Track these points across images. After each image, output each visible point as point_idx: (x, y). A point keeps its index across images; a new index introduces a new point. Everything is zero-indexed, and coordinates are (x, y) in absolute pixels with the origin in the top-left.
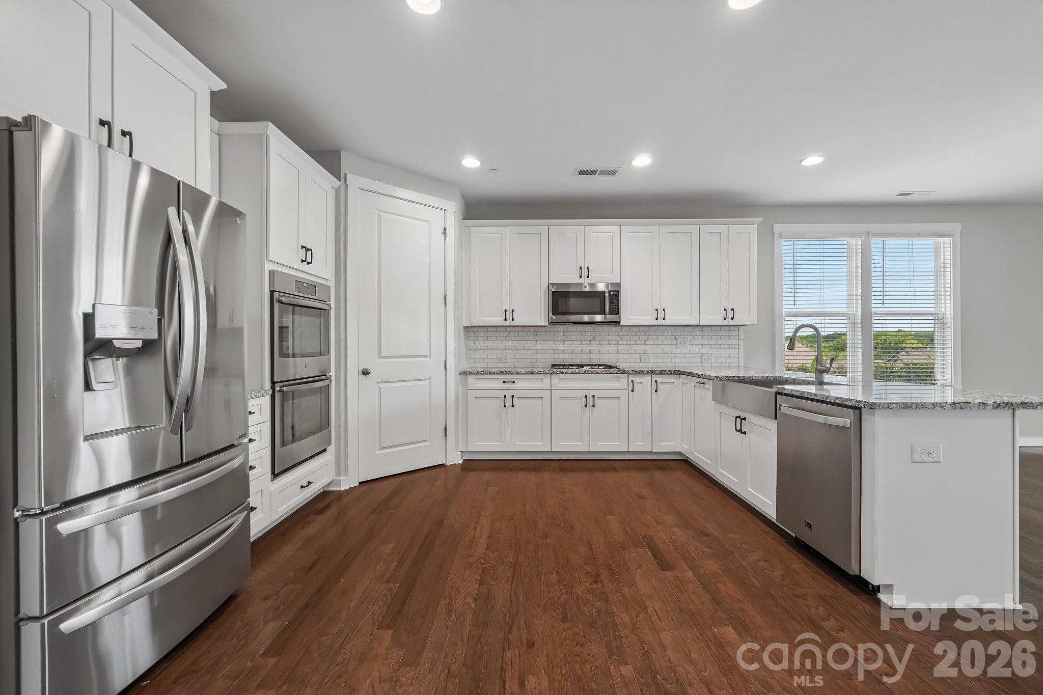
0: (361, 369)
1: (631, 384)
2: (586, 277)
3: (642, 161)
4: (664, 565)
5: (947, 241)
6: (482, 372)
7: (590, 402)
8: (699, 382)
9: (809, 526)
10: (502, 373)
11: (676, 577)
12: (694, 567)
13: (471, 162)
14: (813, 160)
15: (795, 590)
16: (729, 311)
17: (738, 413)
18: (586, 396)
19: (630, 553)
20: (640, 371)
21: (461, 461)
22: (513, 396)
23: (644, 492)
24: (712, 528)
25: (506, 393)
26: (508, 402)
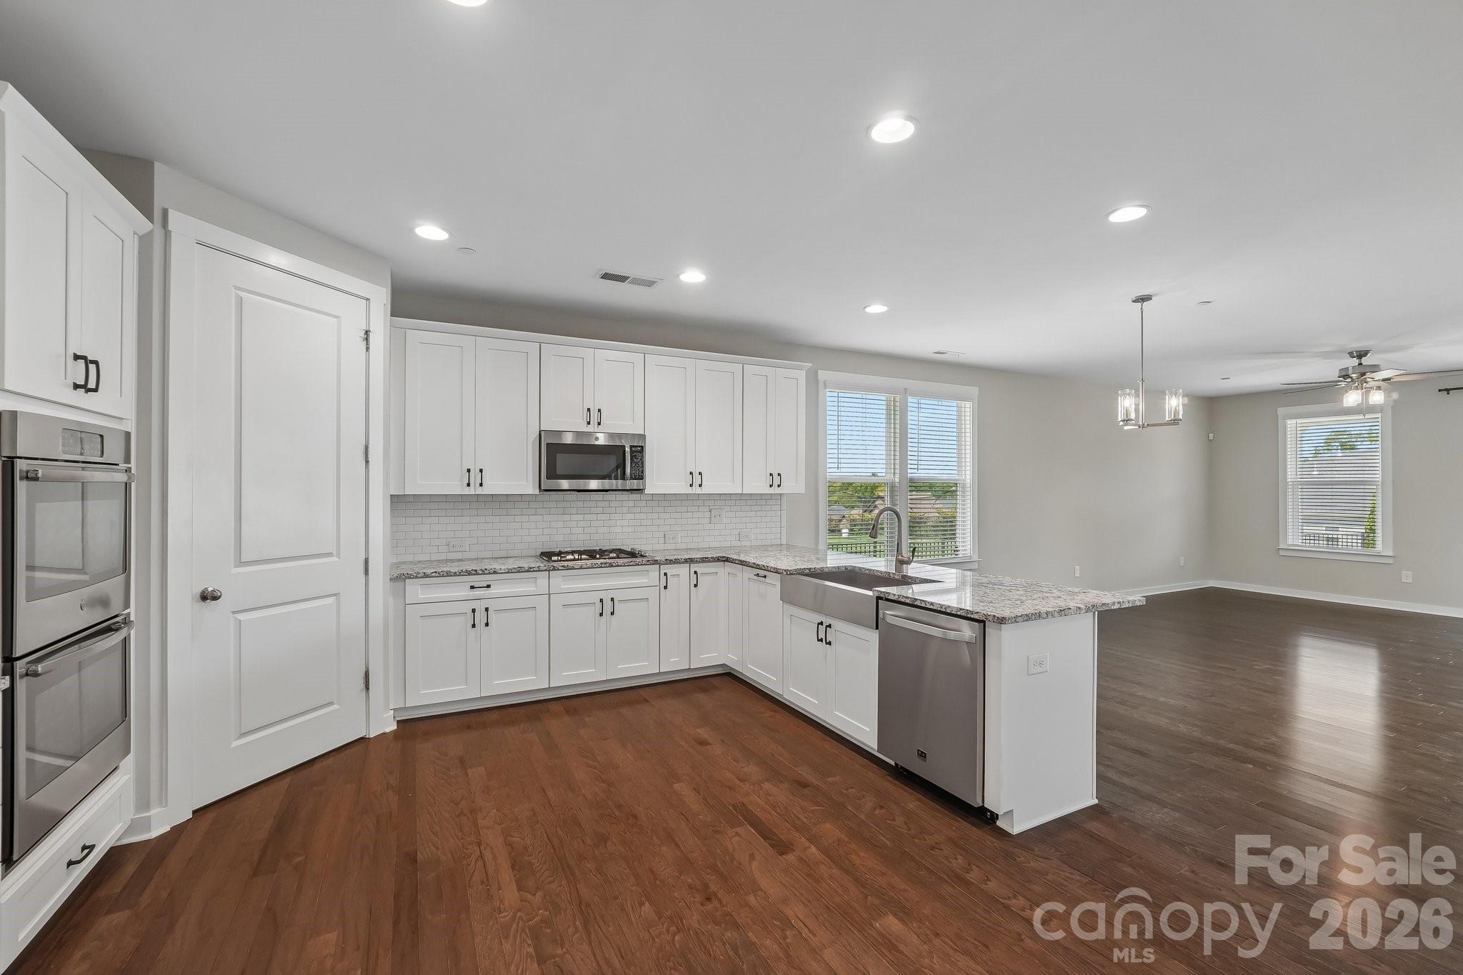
0: (198, 590)
1: (663, 578)
2: (596, 424)
3: (693, 276)
4: (783, 848)
5: (968, 404)
6: (434, 574)
7: (607, 608)
8: (758, 575)
9: (922, 755)
10: (469, 573)
11: (801, 860)
12: (813, 840)
13: (431, 232)
14: (876, 309)
15: (925, 840)
16: (775, 476)
17: (822, 618)
18: (601, 600)
19: (730, 838)
20: (676, 560)
21: (394, 727)
22: (487, 609)
23: (703, 733)
24: (806, 773)
25: (475, 605)
26: (479, 619)
